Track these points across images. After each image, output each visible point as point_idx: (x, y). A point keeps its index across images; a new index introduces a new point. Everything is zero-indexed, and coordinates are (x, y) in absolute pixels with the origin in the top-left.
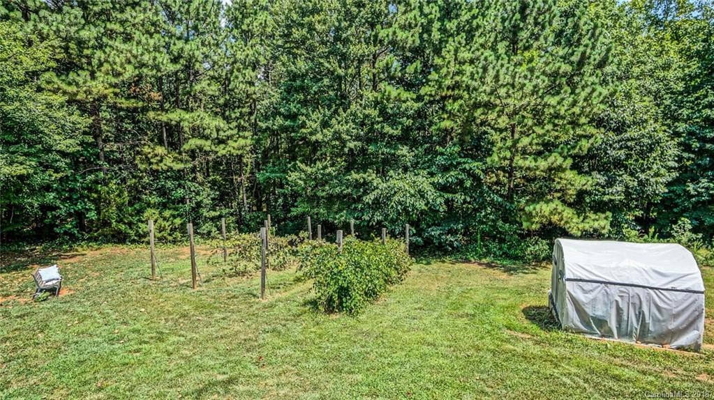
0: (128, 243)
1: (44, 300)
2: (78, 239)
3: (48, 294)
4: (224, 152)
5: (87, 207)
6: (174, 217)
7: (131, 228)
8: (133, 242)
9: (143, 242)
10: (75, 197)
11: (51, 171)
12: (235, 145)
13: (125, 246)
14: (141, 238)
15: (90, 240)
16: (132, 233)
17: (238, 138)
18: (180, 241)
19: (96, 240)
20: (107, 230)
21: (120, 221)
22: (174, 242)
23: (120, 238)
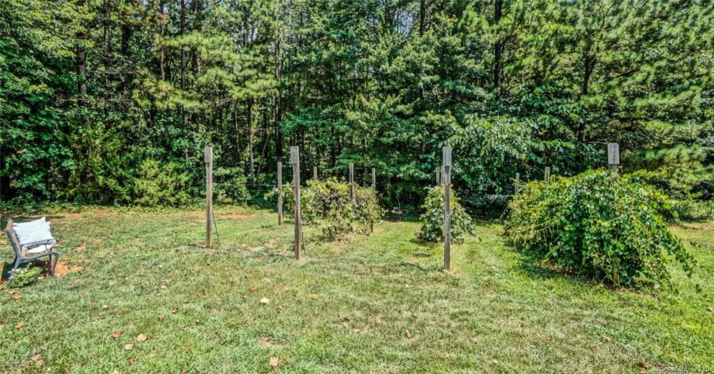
0: (116, 204)
1: (30, 284)
2: (45, 198)
3: (36, 270)
4: (241, 95)
5: (63, 153)
6: (179, 171)
7: (122, 185)
8: (124, 203)
9: (136, 204)
10: (47, 139)
11: (25, 80)
12: (254, 86)
13: (112, 208)
14: (134, 198)
15: (62, 198)
16: (123, 191)
17: (257, 79)
18: (185, 204)
19: (71, 200)
20: (88, 187)
21: (108, 174)
22: (177, 204)
23: (107, 197)
